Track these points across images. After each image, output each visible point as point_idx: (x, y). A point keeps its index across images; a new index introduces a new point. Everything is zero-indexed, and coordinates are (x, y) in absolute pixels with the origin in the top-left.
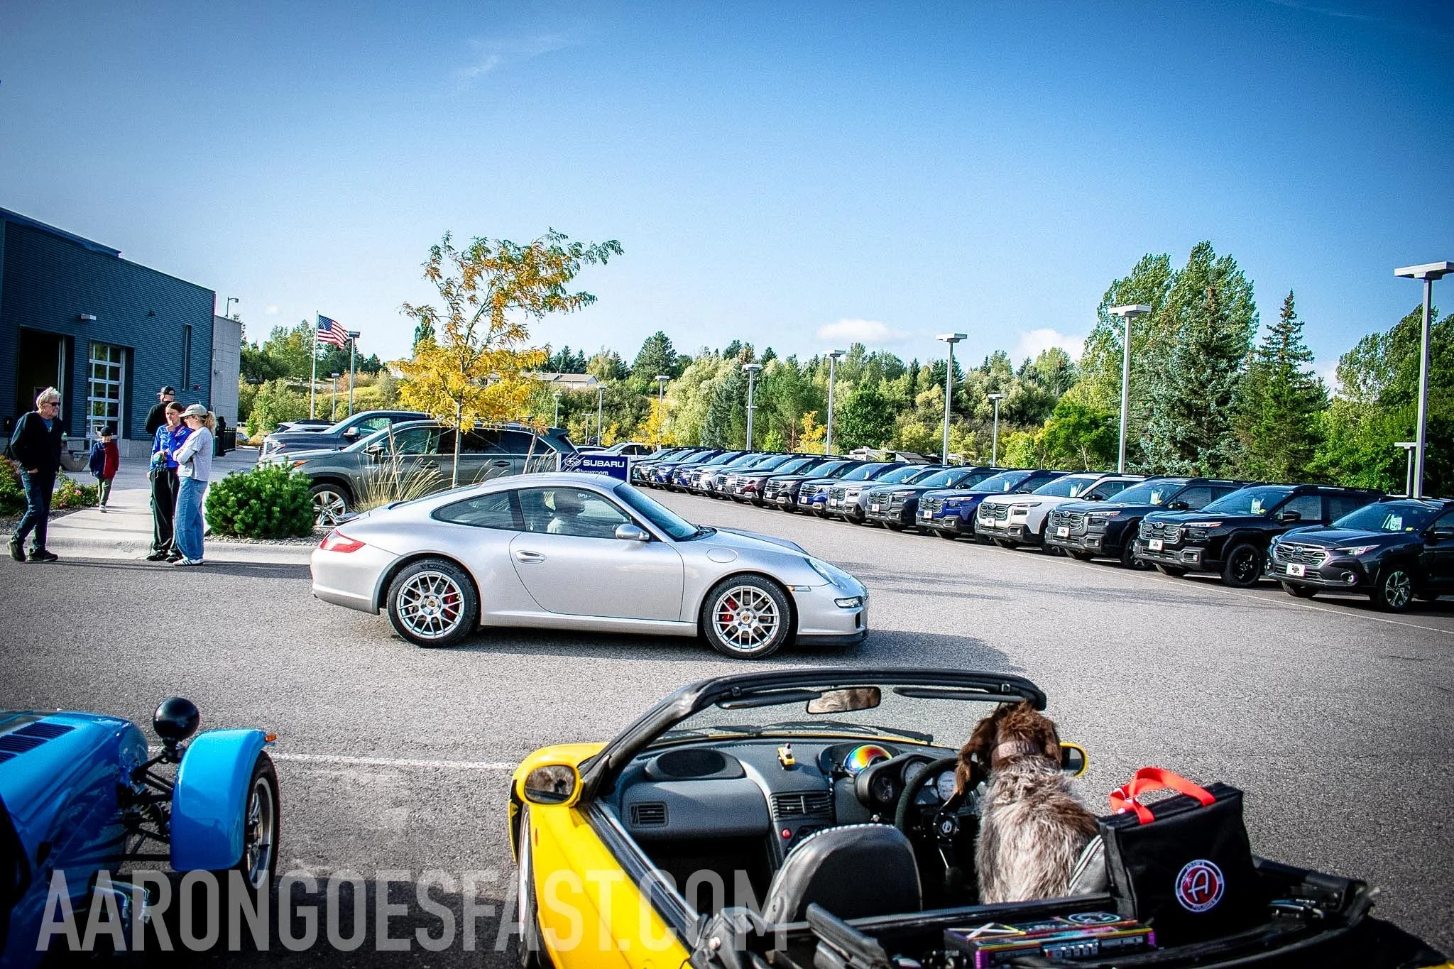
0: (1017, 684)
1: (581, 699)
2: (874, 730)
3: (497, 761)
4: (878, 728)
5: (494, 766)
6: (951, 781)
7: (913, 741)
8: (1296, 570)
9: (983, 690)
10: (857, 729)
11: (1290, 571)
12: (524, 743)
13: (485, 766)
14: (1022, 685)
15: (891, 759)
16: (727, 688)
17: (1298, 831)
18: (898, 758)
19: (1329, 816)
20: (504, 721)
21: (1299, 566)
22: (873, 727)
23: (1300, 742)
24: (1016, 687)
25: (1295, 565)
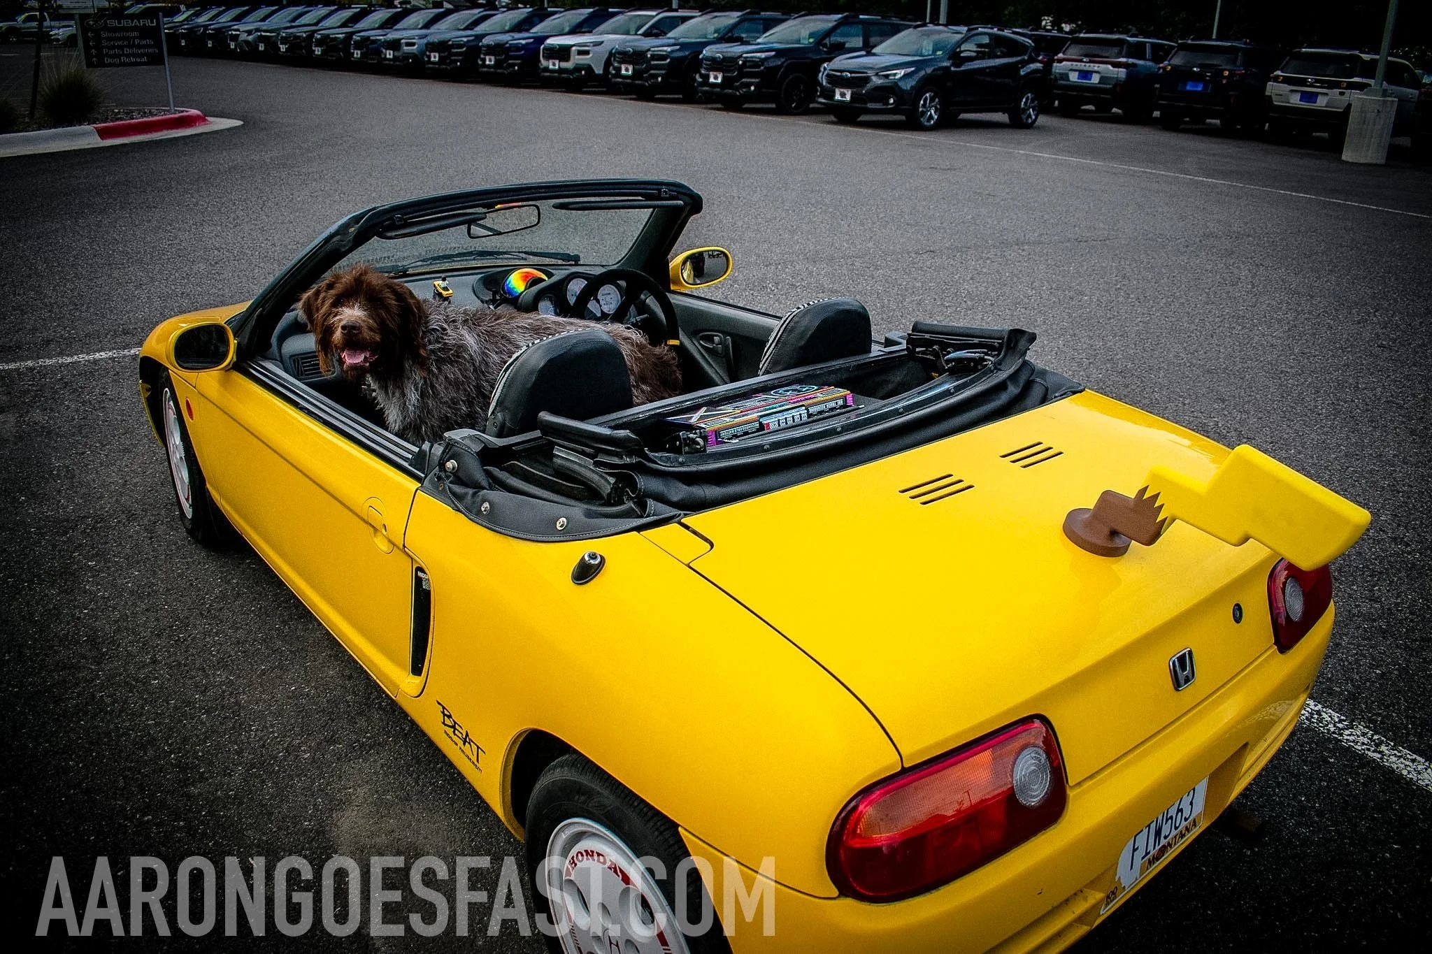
0: (674, 189)
1: (173, 277)
2: (524, 256)
3: (99, 351)
4: (525, 253)
5: (97, 356)
6: (609, 294)
7: (560, 262)
8: (843, 95)
9: (640, 198)
10: (506, 256)
11: (838, 97)
12: (124, 329)
13: (86, 358)
14: (679, 190)
15: (548, 281)
16: (388, 216)
17: (882, 319)
18: (554, 279)
19: (905, 304)
20: (92, 310)
21: (845, 91)
22: (522, 252)
23: (871, 245)
24: (675, 191)
25: (842, 90)
